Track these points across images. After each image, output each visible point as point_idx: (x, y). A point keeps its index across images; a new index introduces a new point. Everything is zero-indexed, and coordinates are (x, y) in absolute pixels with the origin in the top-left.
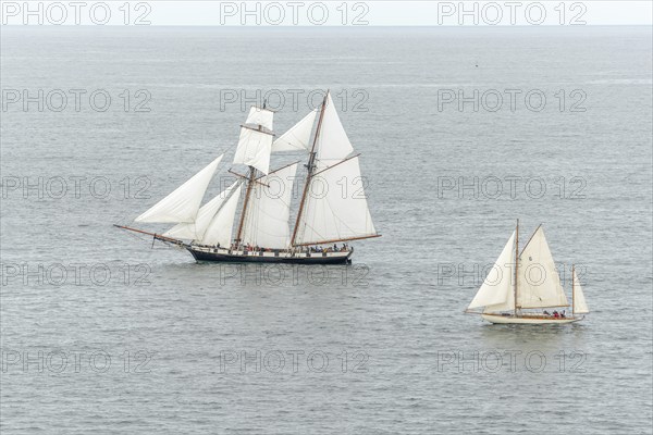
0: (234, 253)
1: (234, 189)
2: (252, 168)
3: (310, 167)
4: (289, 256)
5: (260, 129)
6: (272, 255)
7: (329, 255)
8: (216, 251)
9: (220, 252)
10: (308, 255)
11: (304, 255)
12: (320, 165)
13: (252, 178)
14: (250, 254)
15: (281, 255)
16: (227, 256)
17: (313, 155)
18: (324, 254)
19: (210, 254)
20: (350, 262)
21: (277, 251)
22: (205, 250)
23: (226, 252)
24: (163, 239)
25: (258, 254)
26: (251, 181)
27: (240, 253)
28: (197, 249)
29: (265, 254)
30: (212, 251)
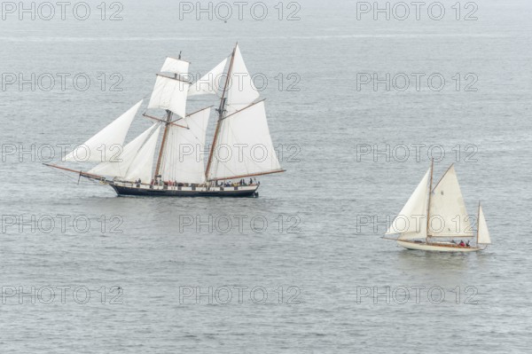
0: (155, 188)
1: (153, 131)
2: (169, 112)
3: (221, 111)
4: (204, 190)
5: (176, 77)
6: (189, 189)
7: (240, 189)
8: (138, 186)
9: (142, 187)
10: (222, 189)
11: (218, 189)
12: (229, 109)
13: (169, 120)
14: (169, 188)
15: (198, 189)
16: (148, 191)
17: (224, 100)
18: (236, 188)
19: (132, 189)
20: (257, 195)
21: (194, 186)
22: (128, 186)
23: (148, 187)
24: (88, 176)
25: (176, 189)
26: (168, 124)
27: (161, 188)
28: (121, 184)
29: (184, 189)
30: (135, 186)
